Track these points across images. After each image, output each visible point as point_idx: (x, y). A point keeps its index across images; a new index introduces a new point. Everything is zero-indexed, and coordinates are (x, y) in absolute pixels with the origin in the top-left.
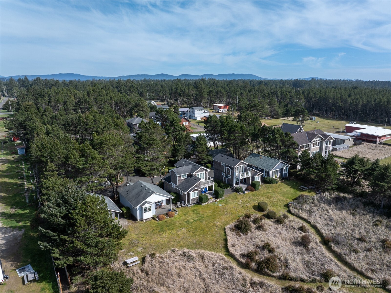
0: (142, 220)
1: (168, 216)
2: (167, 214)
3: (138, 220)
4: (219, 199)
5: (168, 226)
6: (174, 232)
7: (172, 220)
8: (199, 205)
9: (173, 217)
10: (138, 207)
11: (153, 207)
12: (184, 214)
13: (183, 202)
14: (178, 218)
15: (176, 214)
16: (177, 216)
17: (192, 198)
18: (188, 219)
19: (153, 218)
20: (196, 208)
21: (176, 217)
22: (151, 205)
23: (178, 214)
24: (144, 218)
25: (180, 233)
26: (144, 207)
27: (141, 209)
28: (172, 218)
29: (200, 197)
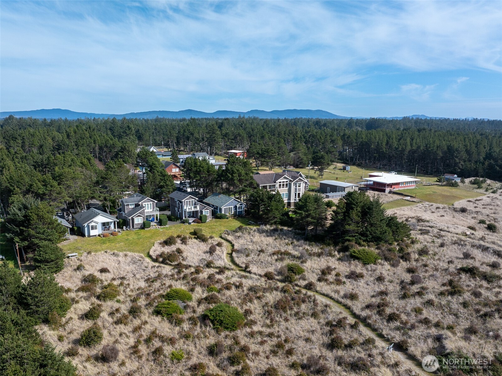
0: (89, 236)
2: (112, 234)
3: (86, 236)
4: (162, 227)
5: (109, 241)
6: (113, 244)
7: (115, 238)
8: (143, 230)
9: (116, 236)
10: (86, 225)
11: (100, 227)
12: (127, 235)
13: (128, 226)
14: (120, 237)
15: (119, 234)
17: (136, 223)
18: (129, 238)
19: (99, 235)
20: (140, 232)
22: (97, 225)
23: (121, 235)
24: (91, 235)
25: (117, 245)
26: (90, 225)
27: (88, 226)
29: (144, 223)
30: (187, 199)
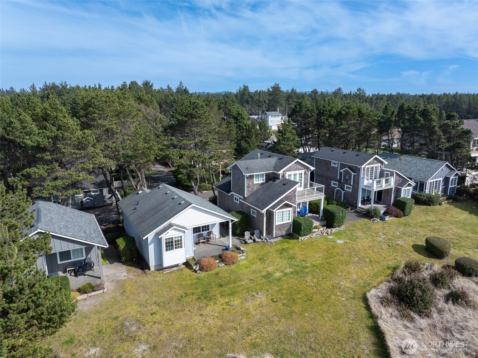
0: (160, 268)
1: (223, 261)
2: (221, 258)
3: (152, 269)
4: (334, 230)
5: (221, 286)
7: (232, 272)
8: (292, 241)
9: (233, 263)
10: (150, 236)
11: (189, 238)
12: (260, 259)
13: (257, 232)
14: (247, 268)
15: (241, 257)
16: (245, 262)
17: (277, 224)
18: (270, 269)
19: (187, 264)
20: (286, 246)
21: (241, 263)
22: (182, 234)
23: (246, 258)
24: (166, 264)
26: (164, 237)
27: (158, 241)
28: (233, 267)
29: (294, 221)
30: (368, 164)
